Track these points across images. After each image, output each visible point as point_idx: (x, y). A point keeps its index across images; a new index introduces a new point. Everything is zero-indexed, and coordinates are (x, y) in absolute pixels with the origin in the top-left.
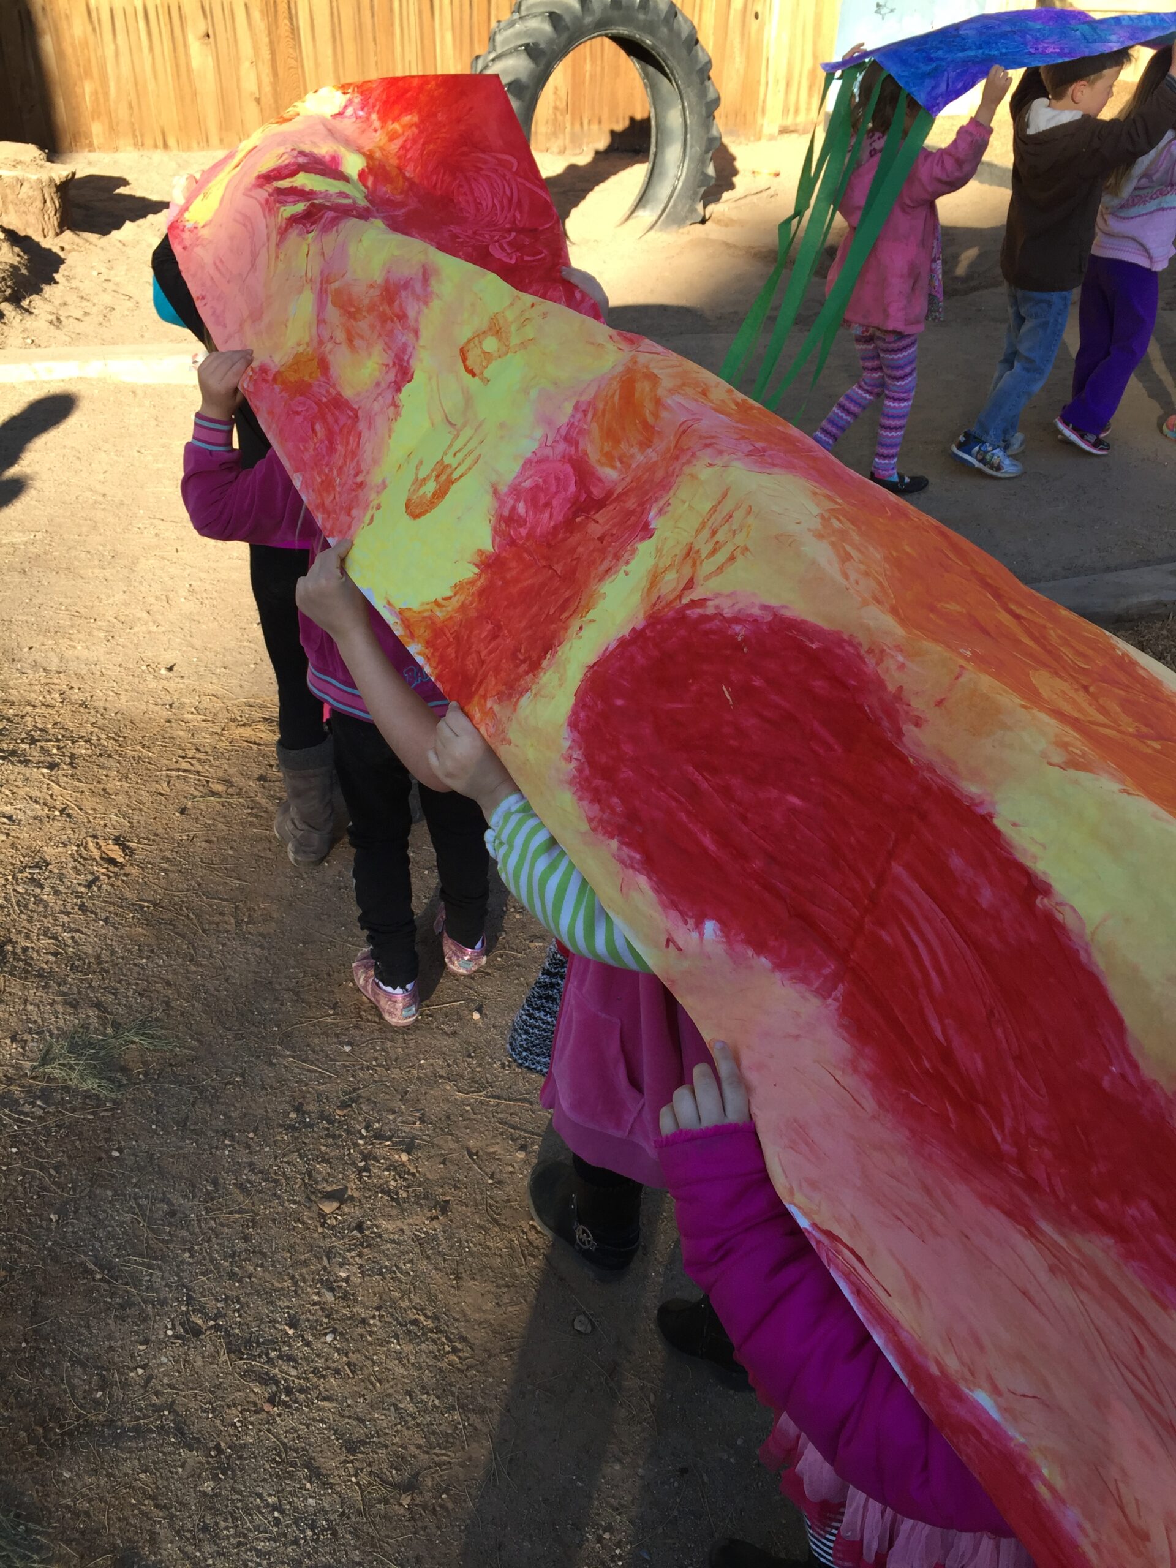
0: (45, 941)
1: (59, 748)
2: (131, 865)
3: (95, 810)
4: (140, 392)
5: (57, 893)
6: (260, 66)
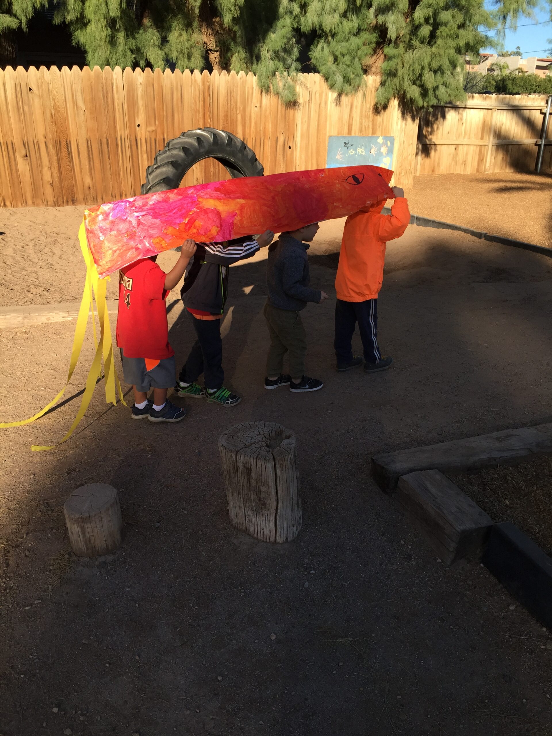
6: (53, 169)
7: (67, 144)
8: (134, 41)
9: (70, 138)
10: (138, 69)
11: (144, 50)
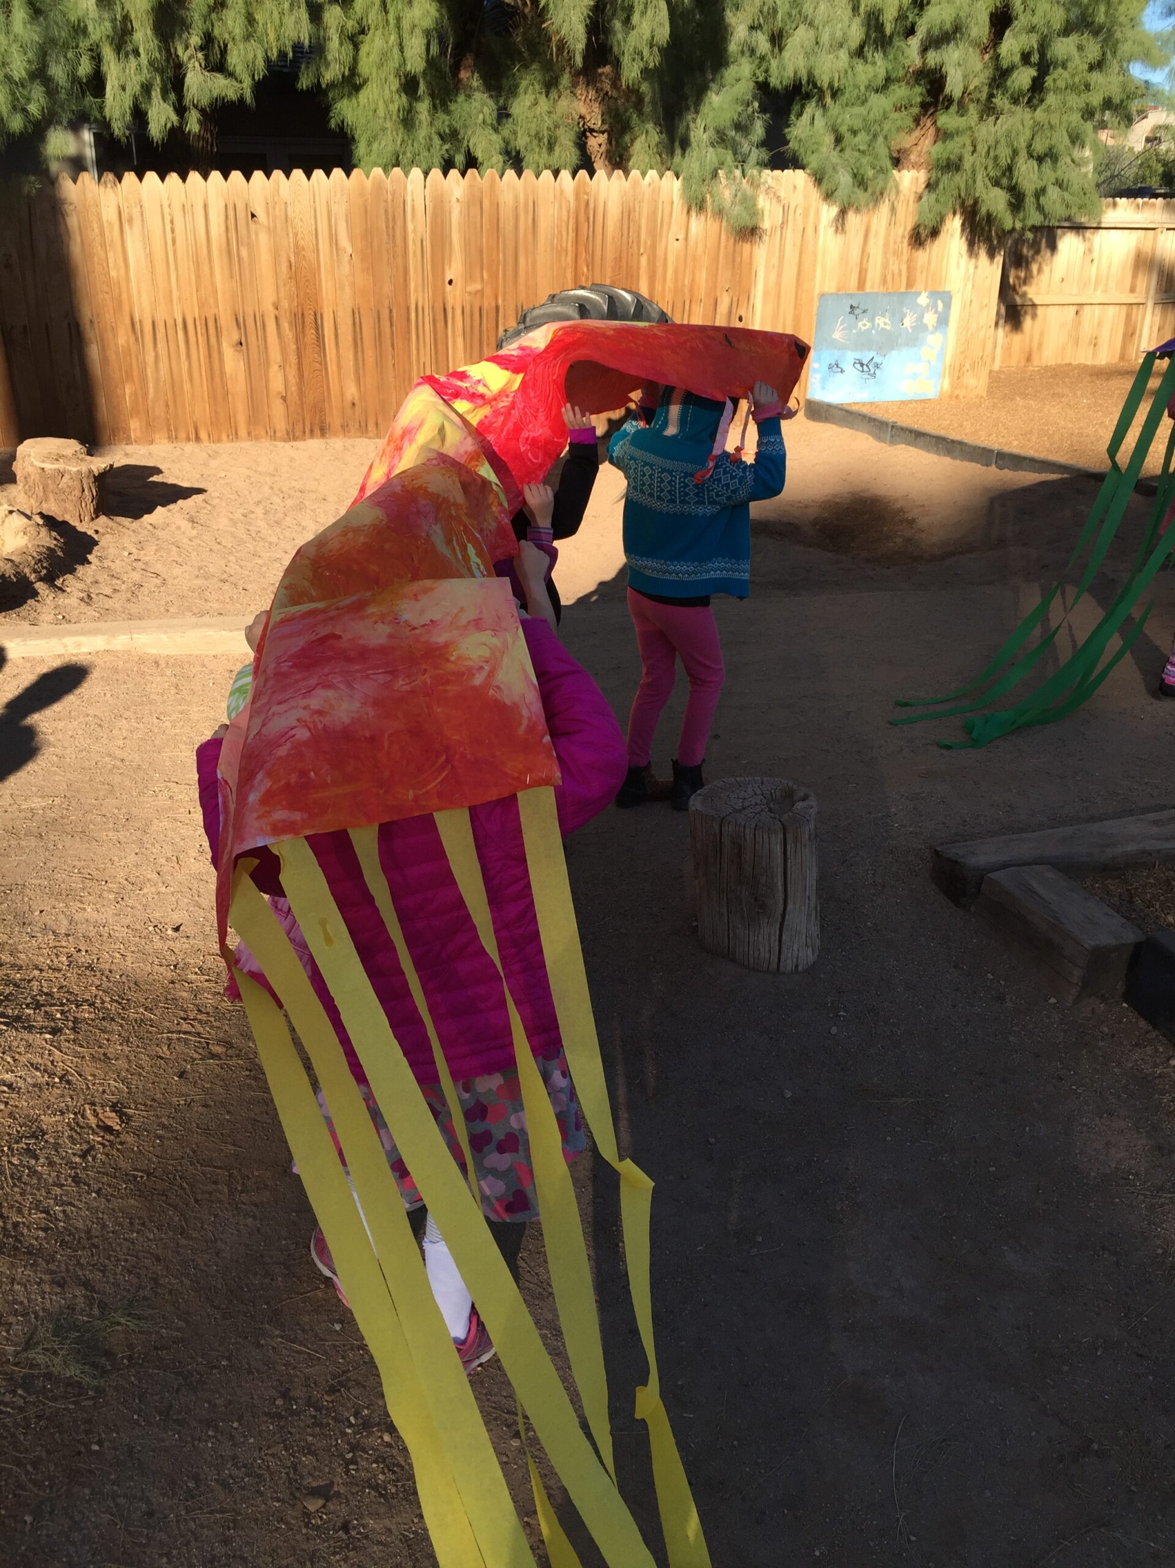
0: (37, 1216)
1: (62, 1013)
2: (127, 1132)
3: (94, 1076)
4: (163, 664)
5: (51, 1164)
6: (288, 368)
7: (316, 319)
8: (447, 118)
9: (321, 309)
10: (454, 173)
11: (465, 133)
